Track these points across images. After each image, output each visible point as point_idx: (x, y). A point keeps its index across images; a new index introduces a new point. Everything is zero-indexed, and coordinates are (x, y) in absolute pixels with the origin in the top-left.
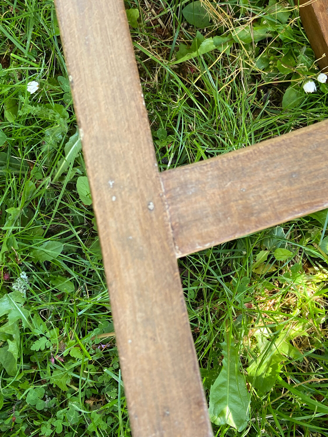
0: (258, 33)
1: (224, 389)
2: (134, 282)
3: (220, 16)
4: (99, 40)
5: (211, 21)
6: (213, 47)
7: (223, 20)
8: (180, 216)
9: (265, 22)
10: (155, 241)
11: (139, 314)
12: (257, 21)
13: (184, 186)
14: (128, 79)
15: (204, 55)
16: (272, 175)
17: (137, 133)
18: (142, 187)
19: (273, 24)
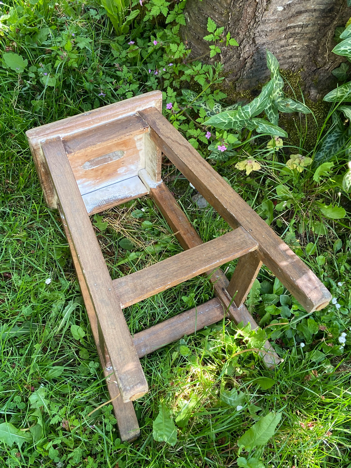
0: (158, 249)
1: (161, 425)
2: (106, 313)
3: (137, 243)
4: (87, 243)
5: (134, 246)
6: (136, 257)
7: (140, 245)
8: (120, 293)
9: (159, 243)
10: (112, 300)
11: (109, 322)
12: (156, 243)
13: (121, 283)
14: (98, 253)
15: (132, 261)
16: (150, 276)
17: (103, 269)
18: (106, 284)
19: (164, 244)
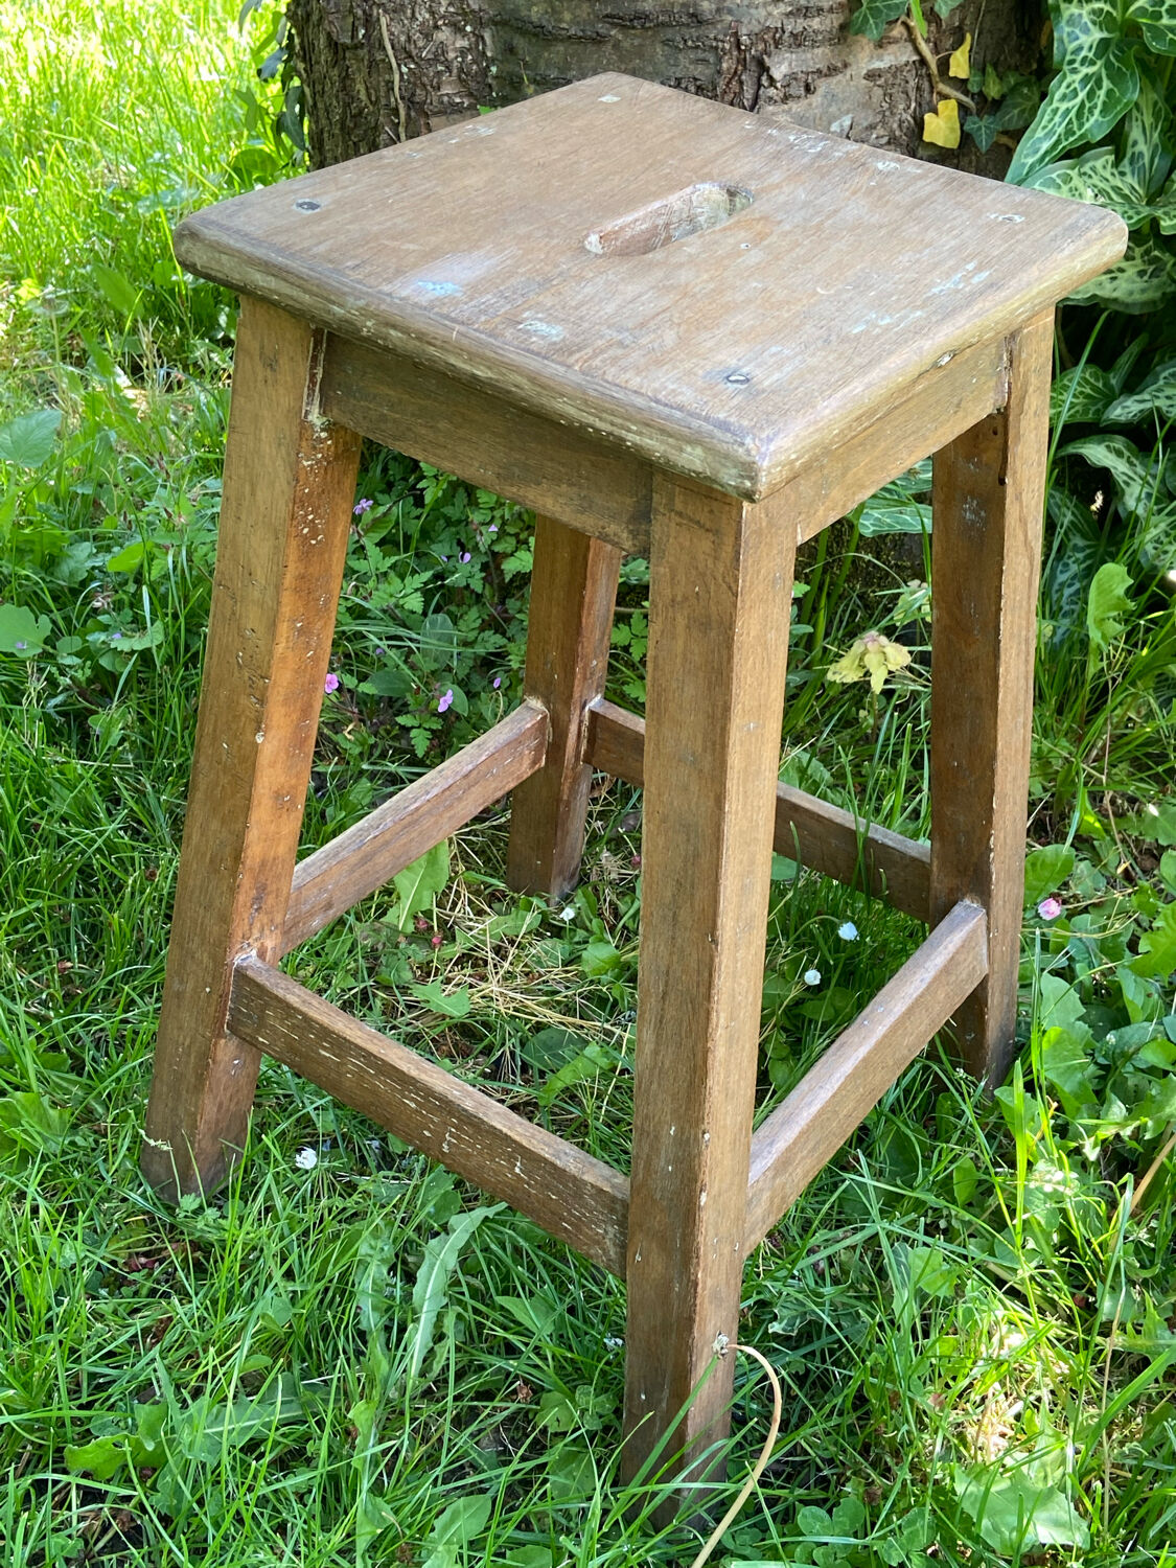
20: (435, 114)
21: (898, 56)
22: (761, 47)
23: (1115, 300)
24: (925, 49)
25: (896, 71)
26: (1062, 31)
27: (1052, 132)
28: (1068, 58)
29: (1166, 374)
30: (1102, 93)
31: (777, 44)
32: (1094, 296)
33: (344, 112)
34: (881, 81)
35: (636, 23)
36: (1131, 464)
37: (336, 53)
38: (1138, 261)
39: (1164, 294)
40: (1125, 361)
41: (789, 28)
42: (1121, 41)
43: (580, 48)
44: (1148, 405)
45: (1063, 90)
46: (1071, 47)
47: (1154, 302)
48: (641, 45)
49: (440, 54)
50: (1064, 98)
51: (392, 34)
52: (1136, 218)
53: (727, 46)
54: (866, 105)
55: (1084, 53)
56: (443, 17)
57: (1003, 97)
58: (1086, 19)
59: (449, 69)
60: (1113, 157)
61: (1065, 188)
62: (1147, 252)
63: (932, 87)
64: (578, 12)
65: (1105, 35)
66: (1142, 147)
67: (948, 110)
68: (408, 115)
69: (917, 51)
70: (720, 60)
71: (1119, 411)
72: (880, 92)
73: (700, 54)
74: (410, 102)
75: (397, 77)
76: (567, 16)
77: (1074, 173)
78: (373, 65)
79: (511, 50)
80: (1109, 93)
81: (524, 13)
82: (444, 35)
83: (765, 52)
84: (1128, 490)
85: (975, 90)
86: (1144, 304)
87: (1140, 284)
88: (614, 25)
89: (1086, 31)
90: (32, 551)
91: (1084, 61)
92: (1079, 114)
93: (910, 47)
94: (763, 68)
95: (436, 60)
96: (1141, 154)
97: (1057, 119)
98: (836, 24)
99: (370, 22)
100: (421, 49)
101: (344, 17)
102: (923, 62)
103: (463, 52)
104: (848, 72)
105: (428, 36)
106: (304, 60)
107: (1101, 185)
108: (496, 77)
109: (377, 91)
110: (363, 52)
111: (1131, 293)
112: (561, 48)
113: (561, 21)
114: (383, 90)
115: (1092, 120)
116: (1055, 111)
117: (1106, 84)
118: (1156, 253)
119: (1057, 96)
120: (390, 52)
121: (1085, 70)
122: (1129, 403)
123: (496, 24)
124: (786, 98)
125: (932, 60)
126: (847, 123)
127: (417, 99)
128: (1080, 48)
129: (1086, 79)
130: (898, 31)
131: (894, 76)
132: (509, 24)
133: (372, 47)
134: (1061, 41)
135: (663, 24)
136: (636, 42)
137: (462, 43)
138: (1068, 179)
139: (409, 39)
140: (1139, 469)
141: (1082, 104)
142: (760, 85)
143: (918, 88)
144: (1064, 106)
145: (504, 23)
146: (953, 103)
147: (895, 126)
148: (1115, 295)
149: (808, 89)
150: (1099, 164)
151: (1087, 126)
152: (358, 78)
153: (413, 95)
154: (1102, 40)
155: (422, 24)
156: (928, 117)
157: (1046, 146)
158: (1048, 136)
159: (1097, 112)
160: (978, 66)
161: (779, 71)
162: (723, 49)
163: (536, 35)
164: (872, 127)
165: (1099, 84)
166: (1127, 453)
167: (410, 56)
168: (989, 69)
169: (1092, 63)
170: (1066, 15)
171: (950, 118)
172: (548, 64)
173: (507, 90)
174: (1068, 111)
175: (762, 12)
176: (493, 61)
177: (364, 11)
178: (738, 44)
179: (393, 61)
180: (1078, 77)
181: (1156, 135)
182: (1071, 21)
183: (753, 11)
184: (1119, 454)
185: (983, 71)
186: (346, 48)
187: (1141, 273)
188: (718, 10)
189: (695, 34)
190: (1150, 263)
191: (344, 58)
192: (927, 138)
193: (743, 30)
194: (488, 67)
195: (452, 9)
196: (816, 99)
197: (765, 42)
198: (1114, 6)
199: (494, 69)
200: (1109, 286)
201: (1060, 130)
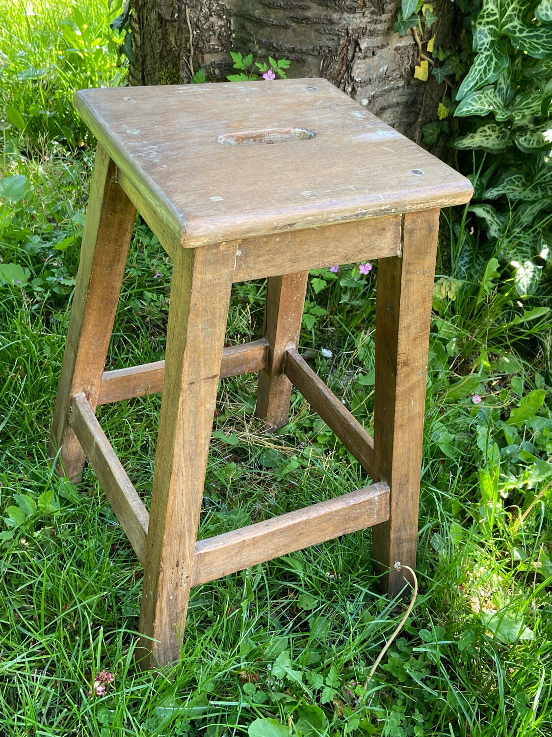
20: (207, 53)
21: (407, 41)
22: (357, 35)
23: (487, 148)
24: (418, 39)
25: (406, 47)
26: (477, 36)
27: (474, 79)
28: (479, 47)
29: (507, 179)
30: (493, 63)
31: (363, 34)
32: (480, 146)
33: (163, 49)
34: (400, 52)
35: (304, 21)
36: (493, 217)
37: (161, 22)
38: (497, 132)
39: (507, 146)
40: (488, 173)
41: (368, 28)
42: (499, 41)
43: (277, 30)
44: (500, 193)
45: (479, 61)
46: (480, 43)
47: (503, 150)
48: (305, 31)
49: (211, 27)
50: (479, 64)
51: (190, 17)
52: (506, 116)
53: (343, 34)
54: (393, 61)
55: (485, 46)
56: (214, 11)
57: (445, 60)
58: (486, 32)
59: (214, 34)
60: (493, 90)
61: (479, 102)
62: (501, 129)
63: (418, 55)
64: (278, 14)
65: (493, 39)
66: (503, 86)
67: (424, 64)
68: (194, 53)
69: (415, 40)
70: (339, 40)
71: (489, 194)
72: (399, 56)
73: (332, 37)
74: (196, 47)
75: (191, 36)
76: (273, 16)
77: (482, 96)
78: (180, 30)
79: (244, 28)
80: (496, 63)
81: (251, 12)
82: (213, 19)
83: (358, 37)
84: (491, 227)
85: (435, 57)
86: (498, 150)
87: (497, 142)
88: (294, 21)
89: (486, 37)
90: (15, 239)
91: (485, 49)
92: (485, 72)
93: (412, 38)
94: (357, 44)
95: (209, 29)
96: (503, 88)
97: (476, 73)
98: (386, 27)
99: (180, 11)
100: (203, 25)
101: (168, 8)
102: (416, 44)
103: (221, 27)
104: (388, 47)
105: (207, 19)
106: (139, 23)
107: (490, 101)
108: (234, 39)
109: (181, 40)
110: (175, 24)
111: (494, 145)
112: (269, 29)
113: (270, 18)
114: (184, 41)
115: (490, 74)
116: (476, 70)
117: (494, 59)
118: (504, 129)
119: (477, 64)
120: (189, 25)
121: (486, 53)
122: (493, 191)
123: (236, 15)
124: (365, 57)
125: (420, 44)
126: (386, 68)
127: (199, 46)
128: (484, 44)
129: (487, 57)
130: (409, 31)
131: (405, 50)
132: (243, 16)
133: (180, 22)
134: (476, 40)
135: (316, 23)
136: (303, 29)
137: (221, 23)
138: (480, 98)
139: (198, 20)
140: (496, 219)
141: (485, 68)
142: (355, 51)
143: (413, 55)
144: (479, 68)
145: (241, 16)
146: (426, 62)
147: (403, 70)
148: (487, 146)
149: (374, 54)
150: (489, 92)
151: (488, 77)
152: (172, 35)
153: (198, 44)
154: (492, 41)
155: (205, 14)
156: (416, 67)
157: (472, 84)
158: (473, 80)
159: (492, 71)
160: (436, 47)
161: (363, 46)
162: (341, 35)
163: (257, 22)
164: (394, 70)
165: (491, 59)
166: (491, 212)
167: (198, 27)
168: (440, 48)
169: (489, 50)
170: (478, 29)
171: (424, 68)
172: (262, 35)
173: (240, 45)
174: (480, 70)
175: (358, 21)
176: (234, 31)
177: (179, 6)
178: (348, 33)
179: (190, 29)
180: (484, 56)
181: (509, 81)
182: (480, 32)
183: (354, 20)
184: (488, 212)
185: (438, 50)
186: (167, 21)
187: (498, 137)
188: (340, 19)
189: (329, 28)
190: (501, 133)
191: (166, 25)
192: (415, 76)
193: (350, 28)
194: (231, 34)
195: (218, 8)
196: (376, 58)
197: (358, 33)
198: (497, 27)
199: (234, 35)
200: (485, 142)
201: (478, 78)
